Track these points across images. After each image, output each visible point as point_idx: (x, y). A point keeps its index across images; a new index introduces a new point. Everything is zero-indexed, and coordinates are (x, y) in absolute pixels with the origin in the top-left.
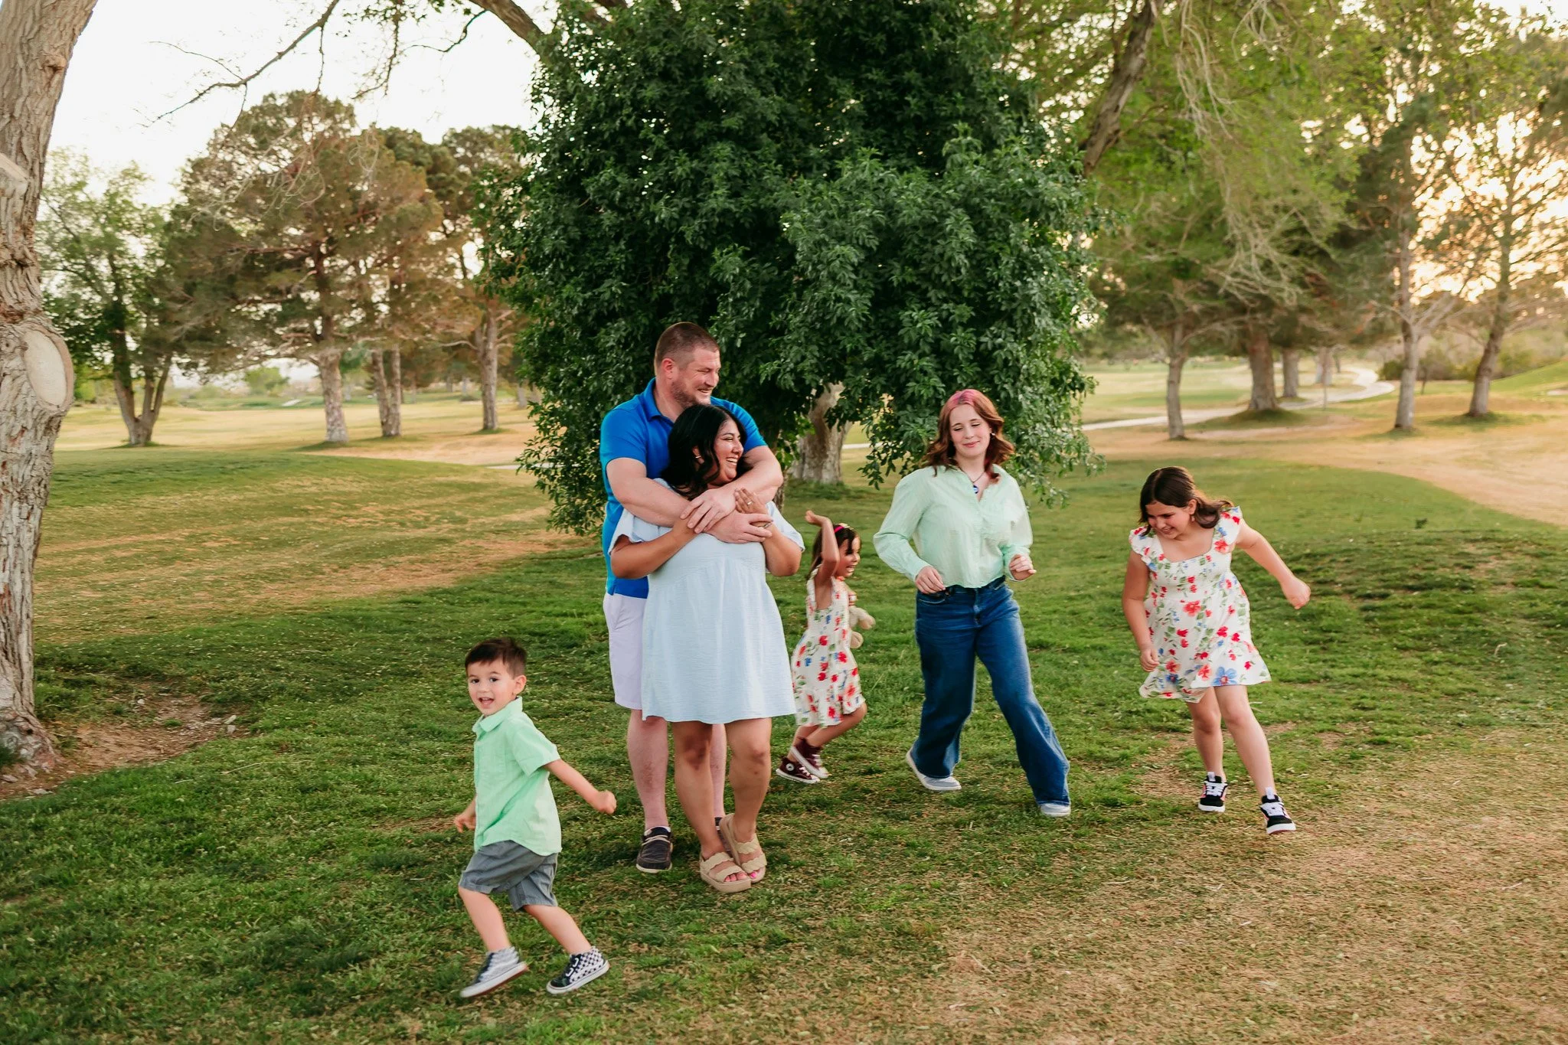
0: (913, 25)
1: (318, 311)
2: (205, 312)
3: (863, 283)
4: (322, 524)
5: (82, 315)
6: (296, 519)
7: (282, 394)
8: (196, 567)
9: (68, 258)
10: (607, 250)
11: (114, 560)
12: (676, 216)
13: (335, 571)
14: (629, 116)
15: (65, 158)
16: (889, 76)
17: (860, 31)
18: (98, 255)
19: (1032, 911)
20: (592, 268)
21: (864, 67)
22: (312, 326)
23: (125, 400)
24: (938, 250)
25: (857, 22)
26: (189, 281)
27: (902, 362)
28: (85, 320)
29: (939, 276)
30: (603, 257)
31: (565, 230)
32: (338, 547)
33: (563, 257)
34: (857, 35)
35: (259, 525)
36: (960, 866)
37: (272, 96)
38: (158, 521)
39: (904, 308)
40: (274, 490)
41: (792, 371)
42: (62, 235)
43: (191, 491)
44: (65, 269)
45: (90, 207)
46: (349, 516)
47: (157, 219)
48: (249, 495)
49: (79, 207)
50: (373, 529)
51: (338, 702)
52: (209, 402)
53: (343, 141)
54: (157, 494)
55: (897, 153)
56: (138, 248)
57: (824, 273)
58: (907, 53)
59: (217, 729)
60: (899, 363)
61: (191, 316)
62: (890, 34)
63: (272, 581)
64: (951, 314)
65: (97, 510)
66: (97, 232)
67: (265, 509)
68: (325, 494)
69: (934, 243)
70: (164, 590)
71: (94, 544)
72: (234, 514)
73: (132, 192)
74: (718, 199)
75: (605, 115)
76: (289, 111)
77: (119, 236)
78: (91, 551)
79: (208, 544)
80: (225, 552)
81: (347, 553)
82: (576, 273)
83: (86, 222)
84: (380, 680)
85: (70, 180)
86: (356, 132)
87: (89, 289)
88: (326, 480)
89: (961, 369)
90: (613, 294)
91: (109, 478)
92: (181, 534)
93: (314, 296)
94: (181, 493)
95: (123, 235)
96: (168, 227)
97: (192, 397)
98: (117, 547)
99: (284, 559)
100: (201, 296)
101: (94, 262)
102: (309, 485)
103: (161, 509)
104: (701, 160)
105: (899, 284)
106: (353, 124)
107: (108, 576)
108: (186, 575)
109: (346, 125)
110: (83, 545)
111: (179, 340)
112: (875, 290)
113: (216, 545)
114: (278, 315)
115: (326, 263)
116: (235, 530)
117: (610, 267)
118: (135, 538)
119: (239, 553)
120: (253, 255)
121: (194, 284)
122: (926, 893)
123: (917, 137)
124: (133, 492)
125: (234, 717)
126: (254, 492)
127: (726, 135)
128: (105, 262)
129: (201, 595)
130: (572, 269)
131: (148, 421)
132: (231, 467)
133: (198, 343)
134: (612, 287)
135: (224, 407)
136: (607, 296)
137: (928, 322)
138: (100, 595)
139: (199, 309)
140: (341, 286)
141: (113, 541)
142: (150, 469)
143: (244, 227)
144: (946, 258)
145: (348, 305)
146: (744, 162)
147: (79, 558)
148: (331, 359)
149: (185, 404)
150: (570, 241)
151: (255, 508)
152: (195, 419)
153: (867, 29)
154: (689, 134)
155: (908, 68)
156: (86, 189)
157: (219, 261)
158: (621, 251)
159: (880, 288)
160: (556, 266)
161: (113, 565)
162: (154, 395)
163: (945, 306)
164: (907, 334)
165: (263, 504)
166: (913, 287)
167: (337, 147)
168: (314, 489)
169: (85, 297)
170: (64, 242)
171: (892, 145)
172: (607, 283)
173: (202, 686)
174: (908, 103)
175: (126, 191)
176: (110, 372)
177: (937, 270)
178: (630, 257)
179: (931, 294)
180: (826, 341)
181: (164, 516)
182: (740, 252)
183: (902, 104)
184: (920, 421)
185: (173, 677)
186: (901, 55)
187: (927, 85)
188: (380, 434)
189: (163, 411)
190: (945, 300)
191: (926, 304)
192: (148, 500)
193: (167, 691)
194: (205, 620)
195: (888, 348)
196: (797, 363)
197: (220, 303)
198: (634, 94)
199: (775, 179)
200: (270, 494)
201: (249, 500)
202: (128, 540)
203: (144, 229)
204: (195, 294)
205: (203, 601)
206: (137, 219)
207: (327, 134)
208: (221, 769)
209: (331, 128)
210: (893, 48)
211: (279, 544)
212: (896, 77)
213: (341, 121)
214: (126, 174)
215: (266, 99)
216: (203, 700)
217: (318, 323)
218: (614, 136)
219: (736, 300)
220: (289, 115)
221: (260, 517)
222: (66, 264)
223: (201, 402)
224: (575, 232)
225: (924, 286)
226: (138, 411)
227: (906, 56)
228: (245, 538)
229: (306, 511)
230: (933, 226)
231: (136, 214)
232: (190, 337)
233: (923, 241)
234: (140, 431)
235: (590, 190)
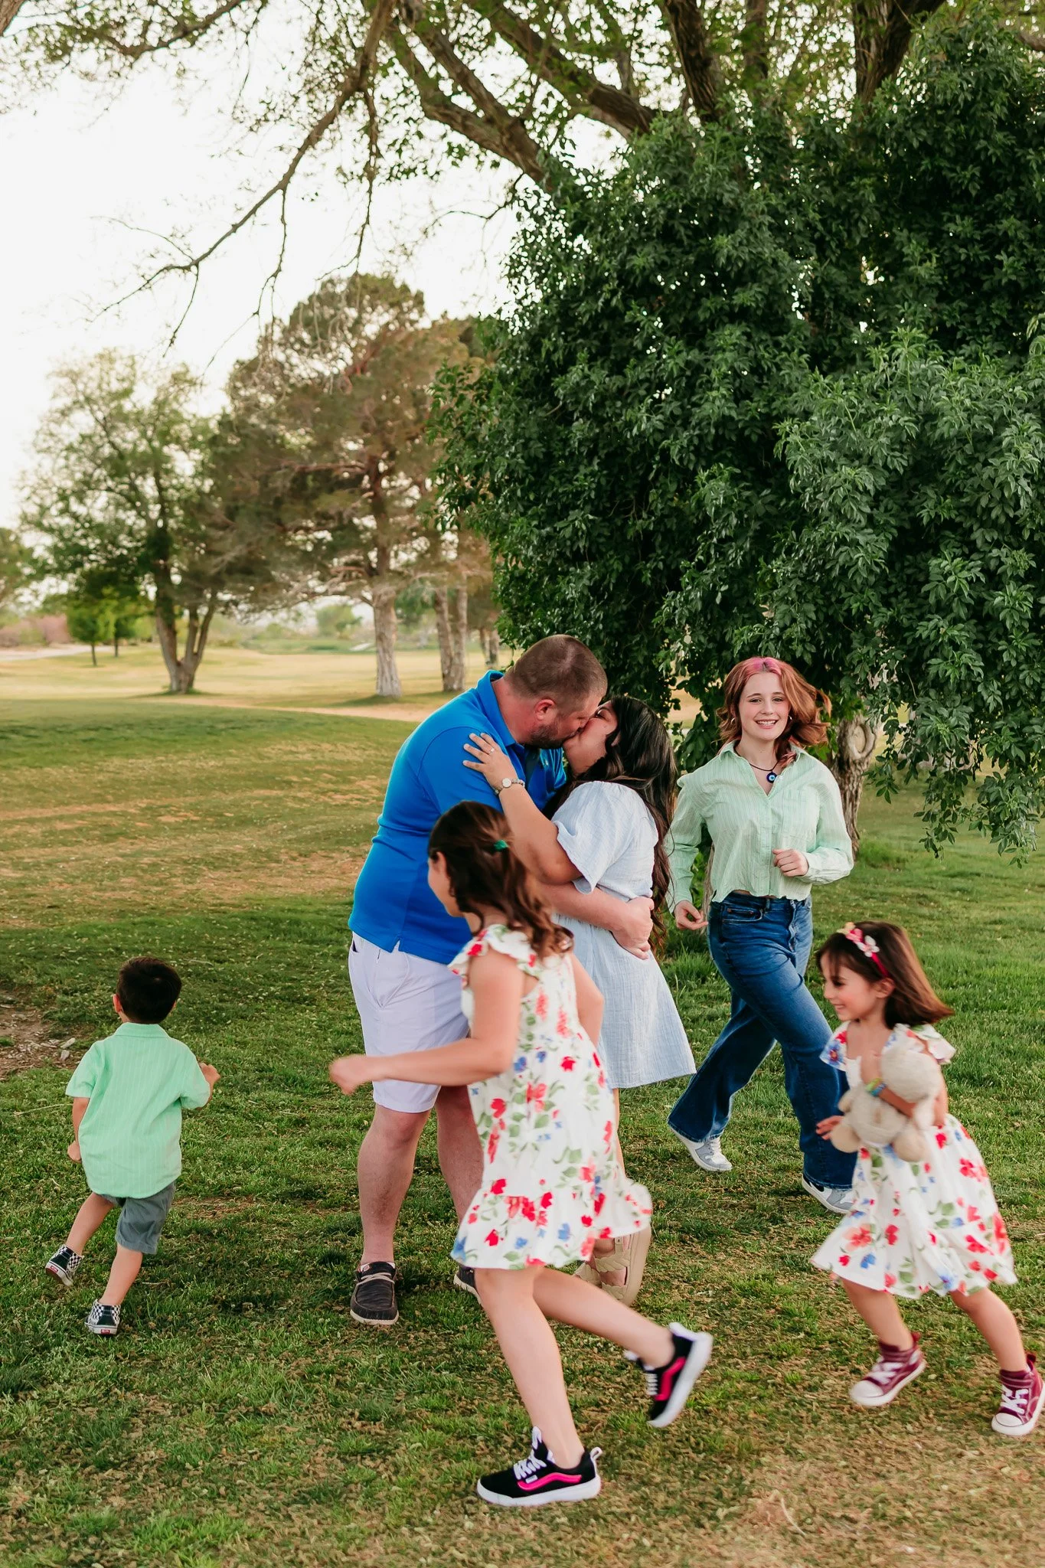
0: (1020, 152)
1: (374, 543)
2: (247, 540)
3: (881, 519)
4: (302, 800)
5: (125, 543)
6: (275, 793)
7: (352, 637)
8: (140, 845)
9: (112, 477)
10: (576, 471)
11: (52, 833)
12: (661, 426)
13: (294, 859)
14: (614, 293)
15: (112, 361)
16: (980, 226)
17: (944, 164)
18: (143, 474)
19: (907, 1440)
20: (555, 496)
21: (946, 214)
22: (367, 558)
23: (167, 640)
24: (988, 472)
25: (941, 151)
26: (232, 504)
27: (924, 630)
28: (129, 549)
29: (988, 510)
30: (570, 481)
31: (525, 446)
32: (307, 830)
33: (522, 481)
34: (940, 169)
35: (229, 798)
36: (840, 1353)
37: (331, 281)
38: (119, 789)
39: (937, 554)
40: (260, 756)
41: (778, 638)
42: (107, 450)
43: (166, 753)
44: (109, 489)
45: (136, 418)
46: (336, 791)
47: (205, 430)
48: (230, 761)
49: (125, 418)
50: (360, 809)
51: (198, 1030)
52: (273, 643)
53: (411, 335)
54: (128, 756)
55: (979, 335)
56: (185, 464)
57: (825, 505)
58: (1009, 191)
59: (50, 1054)
60: (920, 630)
61: (233, 545)
62: (987, 168)
63: (216, 868)
64: (1001, 564)
65: (54, 773)
66: (143, 447)
67: (244, 778)
68: (319, 763)
69: (986, 464)
70: (91, 874)
71: (38, 813)
72: (205, 783)
73: (182, 399)
74: (716, 403)
75: (586, 292)
76: (350, 299)
77: (166, 449)
78: (31, 821)
79: (163, 819)
80: (178, 829)
81: (315, 838)
82: (536, 502)
83: (132, 435)
84: (261, 1006)
85: (116, 386)
86: (425, 323)
87: (134, 512)
88: (326, 746)
89: (1009, 642)
90: (576, 530)
91: (82, 735)
92: (135, 806)
93: (369, 522)
94: (154, 756)
95: (171, 450)
96: (214, 441)
97: (254, 638)
98: (61, 818)
99: (243, 841)
100: (243, 522)
101: (138, 482)
102: (303, 751)
103: (126, 775)
104: (702, 349)
105: (931, 521)
106: (421, 312)
107: (37, 852)
108: (123, 856)
109: (414, 316)
110: (26, 813)
111: (219, 573)
112: (900, 529)
113: (172, 820)
114: (329, 544)
115: (384, 483)
116: (199, 803)
117: (577, 495)
118: (85, 807)
119: (194, 830)
120: (303, 474)
121: (237, 508)
122: (771, 1389)
123: (1010, 312)
124: (102, 753)
125: (73, 1040)
126: (238, 758)
127: (740, 315)
128: (150, 481)
129: (126, 881)
130: (532, 497)
131: (190, 664)
132: (222, 726)
133: (238, 576)
134: (578, 519)
135: (287, 650)
136: (568, 533)
137: (965, 574)
138: (19, 875)
139: (241, 537)
140: (401, 511)
141: (61, 811)
142: (130, 726)
143: (297, 438)
144: (997, 481)
145: (409, 534)
146: (762, 352)
147: (16, 829)
148: (384, 598)
149: (246, 646)
150: (530, 461)
151: (231, 777)
152: (253, 663)
153: (954, 161)
154: (691, 316)
155: (1007, 214)
156: (134, 397)
157: (265, 481)
158: (593, 474)
159: (907, 526)
160: (513, 492)
161: (52, 838)
162: (198, 635)
163: (995, 552)
164: (935, 591)
165: (242, 772)
166: (950, 524)
167: (404, 342)
168: (308, 757)
169: (129, 522)
170: (110, 459)
171: (973, 324)
172: (574, 514)
173: (50, 999)
174: (1000, 264)
175: (176, 399)
176: (152, 609)
177: (984, 502)
178: (603, 481)
179: (977, 535)
180: (827, 598)
181: (125, 783)
182: (726, 475)
183: (993, 266)
184: (945, 713)
185: (21, 986)
186: (999, 196)
187: (1033, 238)
188: (441, 689)
189: (209, 652)
190: (998, 544)
191: (969, 549)
192: (117, 761)
193: (10, 1002)
194: (110, 913)
195: (909, 610)
196: (783, 629)
197: (264, 530)
198: (623, 263)
199: (796, 373)
200: (254, 760)
201: (228, 767)
202: (78, 809)
203: (193, 443)
204: (238, 519)
205: (128, 890)
206: (185, 431)
207: (392, 327)
208: (14, 1108)
209: (397, 318)
210: (990, 186)
211: (243, 822)
212: (990, 228)
213: (410, 310)
214: (176, 379)
215: (324, 286)
216: (46, 1016)
217: (373, 555)
218: (596, 319)
219: (720, 541)
220: (349, 305)
221: (233, 789)
222: (110, 483)
223: (263, 644)
224: (537, 449)
225: (967, 525)
226: (181, 652)
227: (1006, 198)
228: (208, 814)
229: (289, 783)
230: (989, 438)
231: (184, 426)
232: (231, 569)
233: (972, 460)
234: (182, 676)
235: (560, 392)
